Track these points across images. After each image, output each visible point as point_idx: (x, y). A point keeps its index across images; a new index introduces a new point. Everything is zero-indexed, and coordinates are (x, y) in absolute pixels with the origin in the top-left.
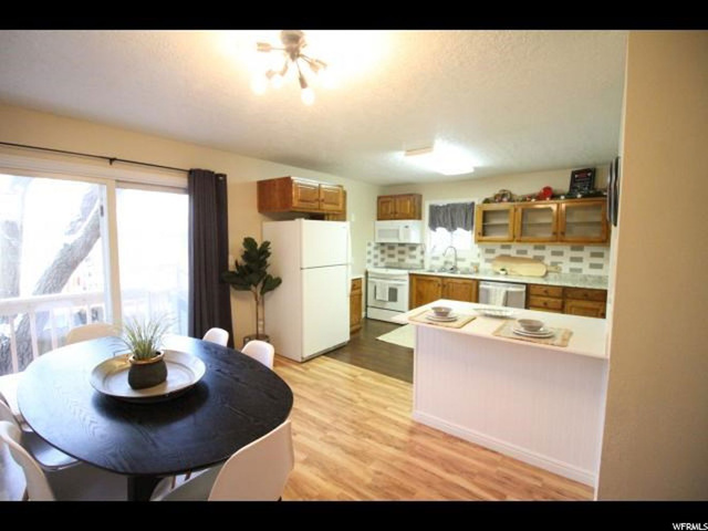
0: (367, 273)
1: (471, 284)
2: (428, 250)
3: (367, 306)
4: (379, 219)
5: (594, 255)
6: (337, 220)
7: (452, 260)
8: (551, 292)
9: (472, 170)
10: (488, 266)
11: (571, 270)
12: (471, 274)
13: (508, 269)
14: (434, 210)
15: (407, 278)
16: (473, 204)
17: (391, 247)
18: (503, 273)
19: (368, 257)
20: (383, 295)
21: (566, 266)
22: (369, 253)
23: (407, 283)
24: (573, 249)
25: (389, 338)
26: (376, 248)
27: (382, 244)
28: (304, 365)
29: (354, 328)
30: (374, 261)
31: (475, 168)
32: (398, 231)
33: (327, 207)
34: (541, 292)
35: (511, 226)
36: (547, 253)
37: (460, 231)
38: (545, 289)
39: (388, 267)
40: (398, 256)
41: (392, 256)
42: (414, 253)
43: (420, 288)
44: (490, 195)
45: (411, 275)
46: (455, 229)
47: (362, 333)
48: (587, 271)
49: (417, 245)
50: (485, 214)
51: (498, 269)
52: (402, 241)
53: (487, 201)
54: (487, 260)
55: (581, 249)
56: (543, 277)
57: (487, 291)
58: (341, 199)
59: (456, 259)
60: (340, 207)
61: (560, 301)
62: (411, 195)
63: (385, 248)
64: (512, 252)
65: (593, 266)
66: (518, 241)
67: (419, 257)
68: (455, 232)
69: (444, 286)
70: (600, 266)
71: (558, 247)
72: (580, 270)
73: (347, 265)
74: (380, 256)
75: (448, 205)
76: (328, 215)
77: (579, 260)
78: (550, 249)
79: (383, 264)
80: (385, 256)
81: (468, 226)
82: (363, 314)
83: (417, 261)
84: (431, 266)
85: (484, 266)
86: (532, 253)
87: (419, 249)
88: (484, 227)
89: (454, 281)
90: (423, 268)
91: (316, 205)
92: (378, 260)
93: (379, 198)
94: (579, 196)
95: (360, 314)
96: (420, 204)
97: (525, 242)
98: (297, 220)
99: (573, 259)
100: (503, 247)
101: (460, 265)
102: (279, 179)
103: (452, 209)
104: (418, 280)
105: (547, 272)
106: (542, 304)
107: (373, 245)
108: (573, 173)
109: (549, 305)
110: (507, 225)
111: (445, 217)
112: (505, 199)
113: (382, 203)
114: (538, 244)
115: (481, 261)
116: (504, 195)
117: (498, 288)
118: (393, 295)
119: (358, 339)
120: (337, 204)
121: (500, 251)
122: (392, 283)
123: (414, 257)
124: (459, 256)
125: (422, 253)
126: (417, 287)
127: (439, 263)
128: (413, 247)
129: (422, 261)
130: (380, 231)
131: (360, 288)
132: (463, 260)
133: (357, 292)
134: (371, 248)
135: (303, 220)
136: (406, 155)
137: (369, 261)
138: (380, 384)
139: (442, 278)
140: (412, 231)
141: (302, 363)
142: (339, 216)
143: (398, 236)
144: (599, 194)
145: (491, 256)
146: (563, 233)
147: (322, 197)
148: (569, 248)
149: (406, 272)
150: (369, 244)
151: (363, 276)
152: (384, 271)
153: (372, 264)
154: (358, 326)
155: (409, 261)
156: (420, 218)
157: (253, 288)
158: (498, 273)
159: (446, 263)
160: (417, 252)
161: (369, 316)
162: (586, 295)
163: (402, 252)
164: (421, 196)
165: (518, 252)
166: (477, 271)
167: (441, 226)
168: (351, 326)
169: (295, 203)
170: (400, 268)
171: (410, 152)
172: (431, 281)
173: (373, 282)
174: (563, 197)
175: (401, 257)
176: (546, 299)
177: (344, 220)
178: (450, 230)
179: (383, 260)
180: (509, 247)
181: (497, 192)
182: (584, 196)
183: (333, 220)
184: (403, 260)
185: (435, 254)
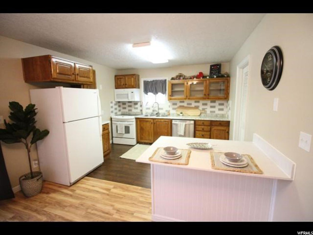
0: (111, 119)
1: (168, 122)
2: (144, 105)
3: (113, 137)
4: (116, 88)
5: (220, 104)
6: (90, 88)
7: (157, 109)
8: (205, 123)
9: (167, 61)
10: (174, 112)
11: (211, 112)
12: (167, 116)
13: (183, 113)
14: (146, 83)
15: (134, 120)
16: (166, 80)
17: (124, 103)
18: (181, 115)
19: (111, 110)
20: (122, 130)
21: (209, 110)
22: (112, 107)
23: (134, 123)
24: (211, 102)
25: (127, 155)
26: (115, 104)
27: (119, 102)
28: (71, 188)
29: (106, 153)
30: (115, 111)
31: (169, 60)
32: (128, 94)
33: (81, 80)
34: (201, 124)
35: (185, 91)
36: (200, 104)
37: (160, 94)
38: (202, 122)
39: (123, 114)
40: (128, 108)
41: (125, 108)
42: (136, 106)
43: (142, 125)
44: (174, 76)
45: (136, 118)
46: (157, 93)
47: (111, 155)
48: (217, 112)
49: (138, 102)
50: (173, 85)
51: (179, 113)
52: (130, 100)
53: (173, 79)
54: (174, 109)
55: (215, 102)
56: (199, 116)
57: (176, 125)
58: (91, 75)
59: (159, 109)
60: (91, 80)
61: (209, 127)
62: (134, 75)
63: (121, 104)
64: (185, 104)
65: (220, 110)
66: (189, 99)
67: (140, 108)
68: (157, 95)
69: (154, 123)
70: (222, 110)
71: (205, 102)
72: (214, 112)
73: (98, 116)
74: (118, 109)
75: (153, 81)
76: (83, 85)
77: (214, 107)
78: (202, 102)
79: (119, 113)
80: (121, 108)
81: (164, 92)
82: (111, 142)
83: (138, 111)
84: (146, 113)
85: (172, 112)
86: (194, 104)
87: (139, 104)
88: (172, 92)
89: (159, 120)
90: (142, 114)
91: (73, 77)
92: (117, 111)
93: (116, 76)
94: (215, 77)
95: (109, 142)
96: (139, 80)
97: (192, 99)
98: (57, 88)
99: (212, 107)
100: (181, 102)
101: (160, 111)
102: (40, 57)
103: (155, 83)
104: (140, 121)
105: (201, 113)
106: (201, 129)
107: (114, 102)
108: (211, 66)
109: (205, 130)
110: (183, 91)
111: (152, 87)
112: (182, 78)
113: (118, 79)
114: (196, 100)
115: (170, 109)
116: (180, 76)
117: (182, 123)
118: (127, 130)
119: (109, 159)
120: (89, 78)
121: (179, 104)
122: (126, 123)
123: (137, 108)
124: (160, 107)
125: (141, 106)
126: (140, 125)
127: (150, 111)
128: (136, 103)
129: (141, 110)
130: (117, 95)
131: (108, 129)
132: (162, 109)
133: (106, 131)
134: (113, 105)
135: (62, 88)
136: (133, 47)
137: (112, 112)
138: (126, 193)
139: (154, 119)
140: (135, 94)
141: (71, 186)
142: (92, 85)
143: (128, 98)
144: (223, 76)
145: (176, 107)
146: (208, 95)
147: (77, 72)
148: (210, 101)
149: (133, 117)
150: (112, 102)
151: (109, 122)
152: (121, 117)
153: (114, 113)
154: (109, 151)
155: (134, 111)
156: (139, 88)
157: (23, 140)
158: (179, 115)
159: (153, 111)
160: (138, 106)
161: (114, 143)
162: (220, 124)
163: (130, 106)
164: (138, 76)
165: (188, 104)
166: (169, 115)
167: (150, 92)
168: (104, 153)
169: (54, 75)
170: (129, 115)
171: (136, 44)
172: (148, 121)
173: (115, 124)
174: (208, 77)
175: (130, 108)
176: (203, 127)
177: (95, 87)
178: (155, 94)
179: (120, 110)
180: (183, 102)
181: (177, 74)
182: (217, 77)
183: (87, 88)
184: (131, 110)
185: (148, 107)
